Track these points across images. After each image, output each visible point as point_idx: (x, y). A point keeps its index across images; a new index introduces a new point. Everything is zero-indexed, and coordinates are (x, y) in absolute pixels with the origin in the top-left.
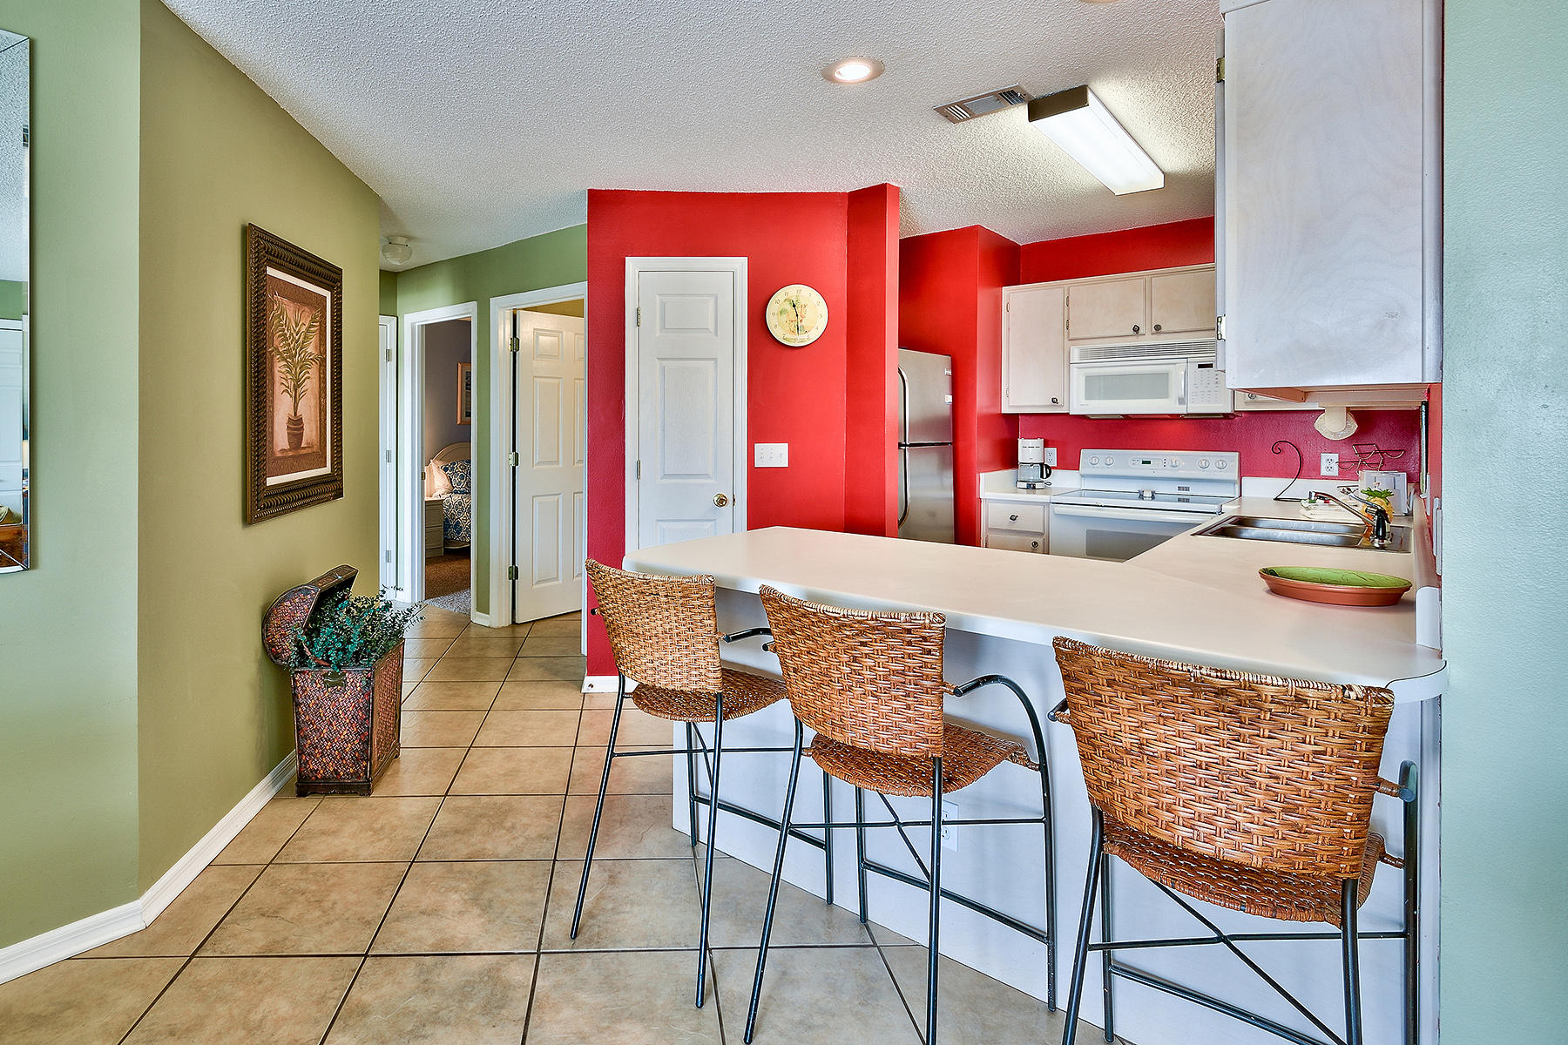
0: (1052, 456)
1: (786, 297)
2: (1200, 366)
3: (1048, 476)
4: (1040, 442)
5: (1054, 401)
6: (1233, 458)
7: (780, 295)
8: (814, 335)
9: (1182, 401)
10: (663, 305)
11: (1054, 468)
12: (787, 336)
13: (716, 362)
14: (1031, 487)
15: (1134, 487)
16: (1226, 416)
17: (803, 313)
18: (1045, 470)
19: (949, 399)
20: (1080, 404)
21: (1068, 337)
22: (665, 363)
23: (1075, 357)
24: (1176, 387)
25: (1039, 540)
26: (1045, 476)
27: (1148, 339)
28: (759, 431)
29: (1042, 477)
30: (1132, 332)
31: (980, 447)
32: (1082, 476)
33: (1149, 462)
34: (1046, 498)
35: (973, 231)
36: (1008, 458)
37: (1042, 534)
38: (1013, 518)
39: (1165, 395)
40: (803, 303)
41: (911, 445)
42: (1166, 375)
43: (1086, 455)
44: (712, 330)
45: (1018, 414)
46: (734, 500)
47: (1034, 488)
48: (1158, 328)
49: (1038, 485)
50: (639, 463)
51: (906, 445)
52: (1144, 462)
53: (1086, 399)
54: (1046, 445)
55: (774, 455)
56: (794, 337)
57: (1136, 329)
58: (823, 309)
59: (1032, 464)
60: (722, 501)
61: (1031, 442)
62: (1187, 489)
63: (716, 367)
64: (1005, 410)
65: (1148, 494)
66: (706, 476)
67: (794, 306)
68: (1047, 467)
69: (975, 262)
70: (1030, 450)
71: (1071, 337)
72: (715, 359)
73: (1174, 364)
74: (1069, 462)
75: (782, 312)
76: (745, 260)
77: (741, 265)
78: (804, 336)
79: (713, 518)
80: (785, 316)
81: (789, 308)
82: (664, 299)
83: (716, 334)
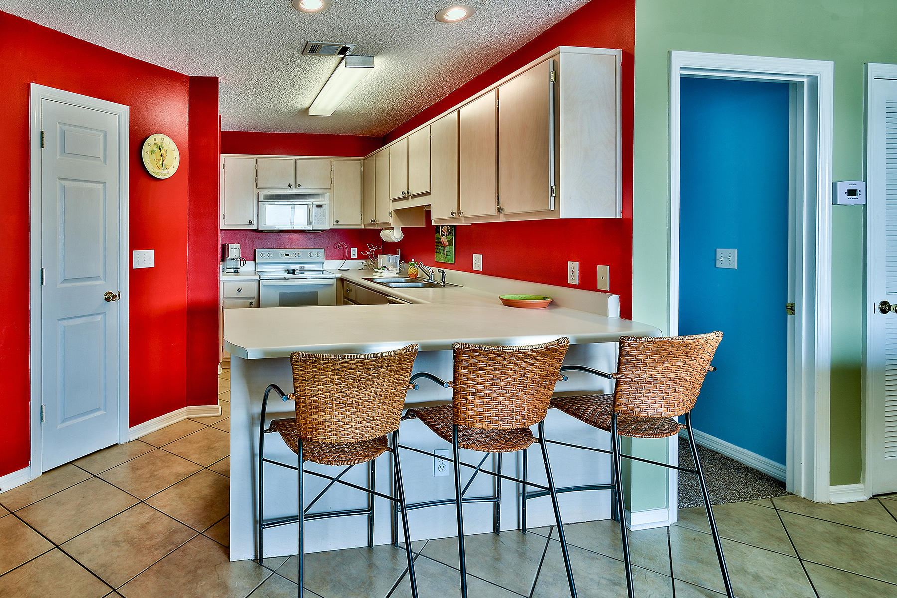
1: (155, 142)
2: (318, 206)
6: (323, 251)
7: (151, 140)
8: (171, 172)
9: (311, 223)
10: (64, 132)
12: (156, 170)
13: (105, 186)
17: (165, 156)
22: (64, 183)
23: (261, 198)
27: (294, 191)
28: (137, 241)
30: (287, 187)
33: (288, 255)
38: (239, 290)
40: (165, 148)
44: (102, 158)
46: (119, 296)
48: (299, 186)
50: (42, 271)
52: (286, 255)
55: (146, 258)
56: (159, 171)
57: (290, 186)
58: (177, 155)
62: (304, 267)
63: (105, 189)
66: (97, 278)
67: (160, 149)
71: (258, 187)
72: (104, 184)
75: (152, 152)
76: (127, 108)
77: (124, 110)
78: (166, 172)
79: (103, 312)
80: (154, 155)
81: (157, 150)
82: (65, 127)
83: (105, 162)
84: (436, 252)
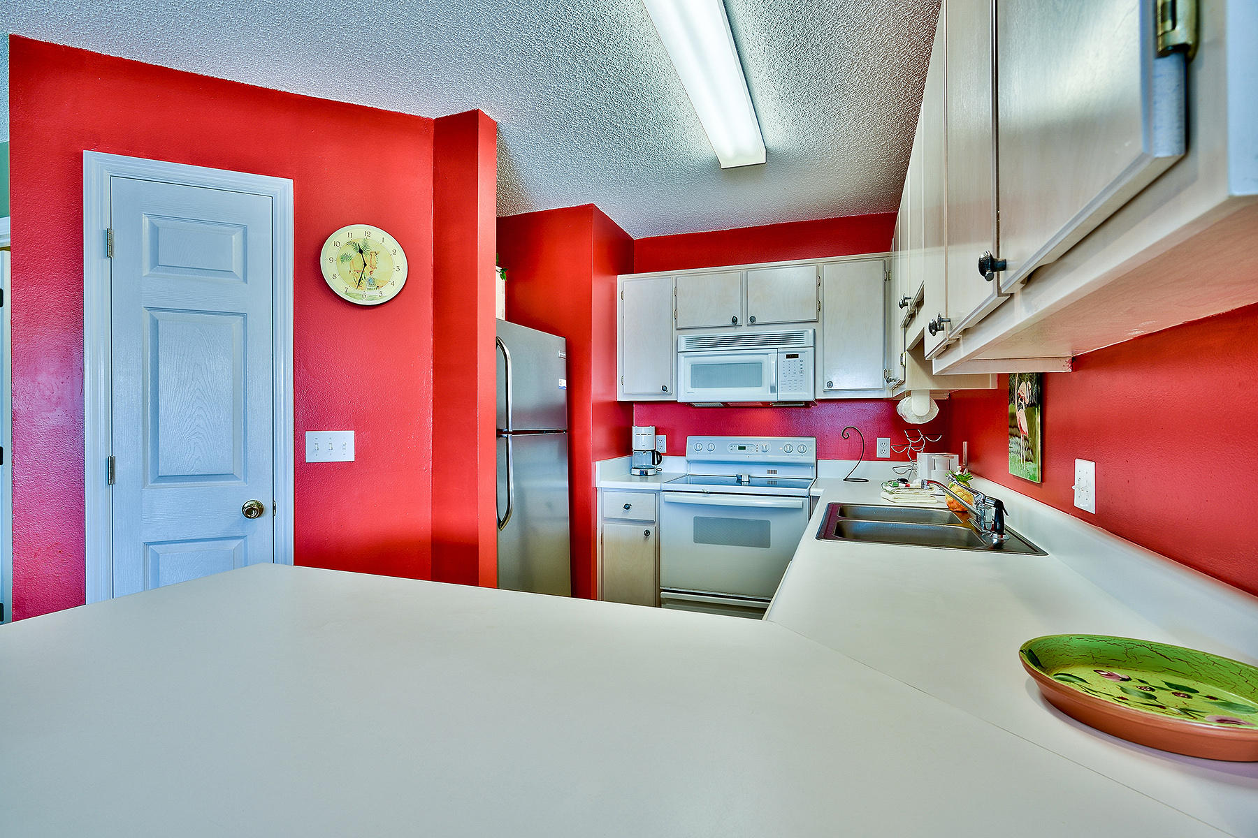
0: (662, 443)
1: (349, 239)
2: (788, 357)
3: (659, 462)
4: (651, 429)
5: (664, 389)
6: (811, 442)
7: (339, 237)
8: (389, 292)
9: (773, 389)
10: (155, 230)
11: (664, 454)
12: (351, 290)
13: (245, 320)
14: (644, 474)
15: (732, 472)
16: (807, 404)
17: (374, 263)
18: (657, 456)
19: (563, 383)
20: (687, 393)
21: (676, 324)
22: (157, 314)
23: (682, 347)
24: (769, 377)
25: (651, 528)
26: (656, 463)
29: (653, 463)
30: (730, 323)
31: (595, 435)
32: (688, 462)
33: (744, 448)
34: (656, 486)
35: (587, 212)
36: (623, 446)
37: (653, 522)
38: (627, 507)
39: (759, 384)
40: (373, 250)
41: (514, 433)
42: (759, 365)
43: (692, 442)
44: (239, 273)
45: (632, 403)
46: (274, 508)
47: (647, 475)
48: (753, 319)
49: (650, 472)
50: (111, 463)
51: (508, 432)
52: (740, 448)
53: (692, 387)
54: (657, 433)
55: (335, 446)
56: (361, 292)
57: (735, 320)
58: (400, 260)
59: (645, 451)
60: (255, 511)
61: (643, 430)
62: (775, 472)
63: (245, 325)
64: (620, 398)
65: (745, 479)
67: (361, 252)
68: (658, 453)
69: (590, 245)
70: (643, 437)
71: (679, 327)
72: (244, 315)
73: (767, 354)
74: (677, 449)
75: (345, 258)
76: (288, 184)
77: (283, 189)
78: (377, 292)
79: (241, 534)
80: (347, 264)
81: (354, 254)
82: (158, 222)
83: (245, 280)
84: (1012, 435)
